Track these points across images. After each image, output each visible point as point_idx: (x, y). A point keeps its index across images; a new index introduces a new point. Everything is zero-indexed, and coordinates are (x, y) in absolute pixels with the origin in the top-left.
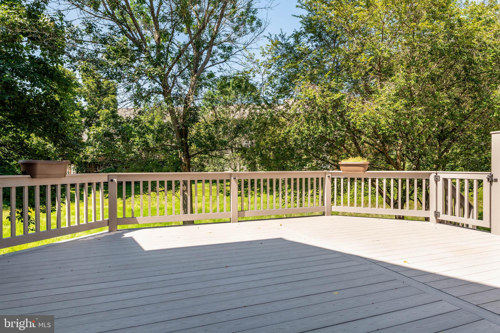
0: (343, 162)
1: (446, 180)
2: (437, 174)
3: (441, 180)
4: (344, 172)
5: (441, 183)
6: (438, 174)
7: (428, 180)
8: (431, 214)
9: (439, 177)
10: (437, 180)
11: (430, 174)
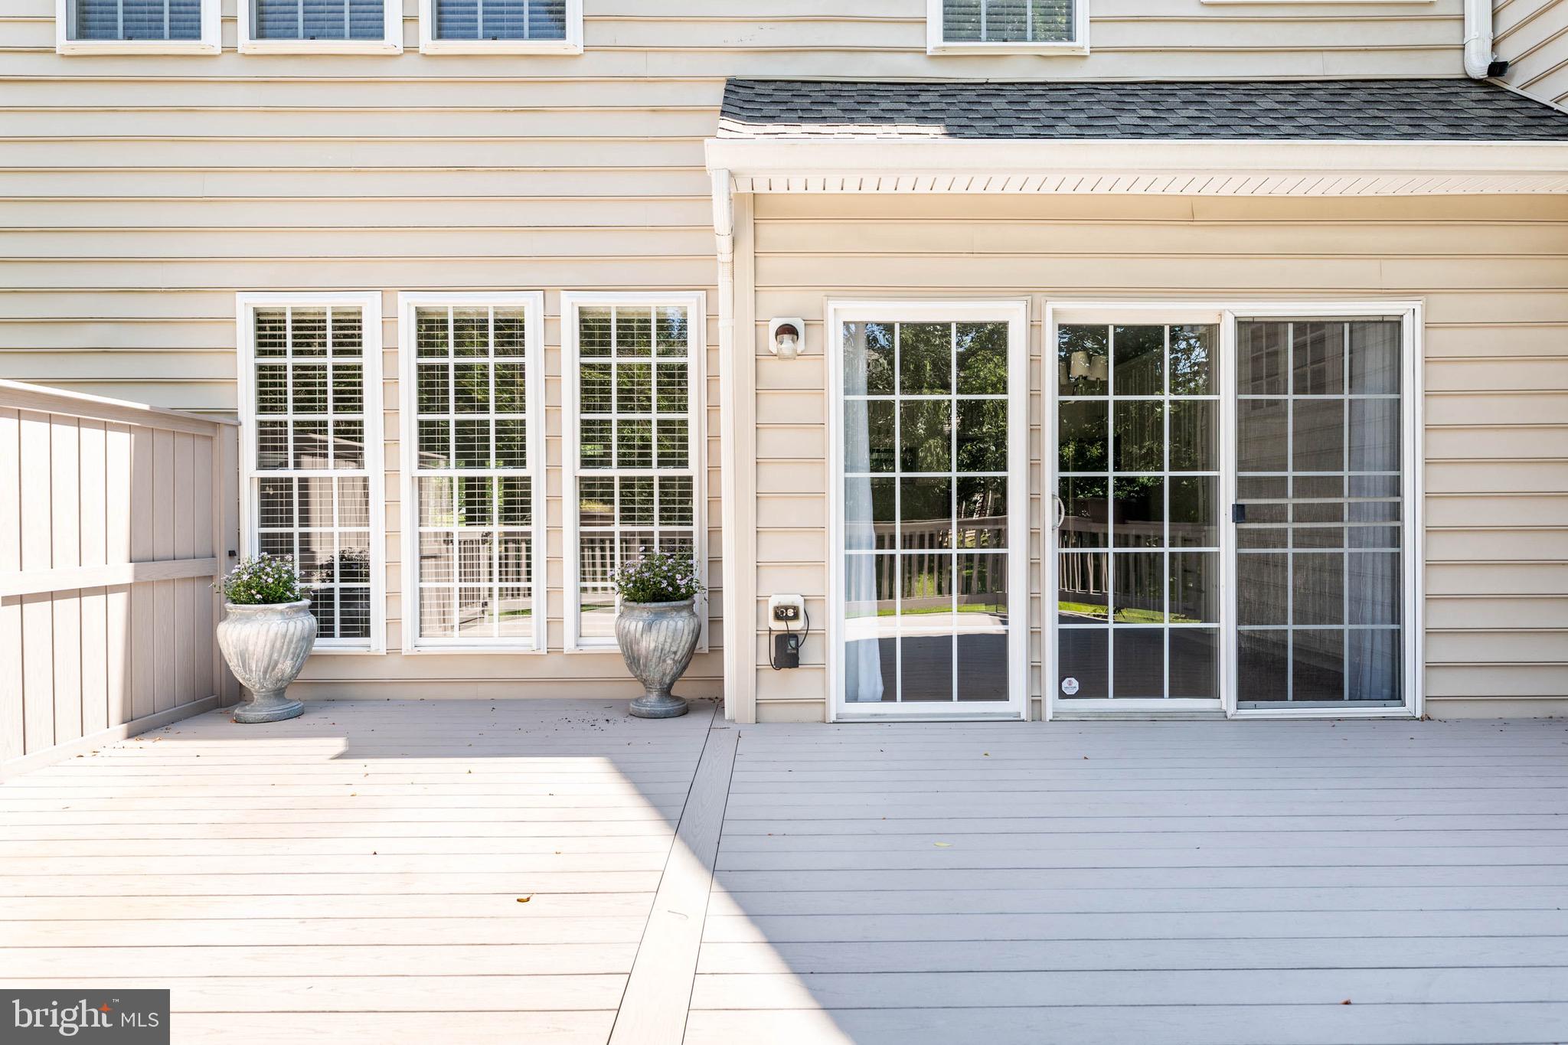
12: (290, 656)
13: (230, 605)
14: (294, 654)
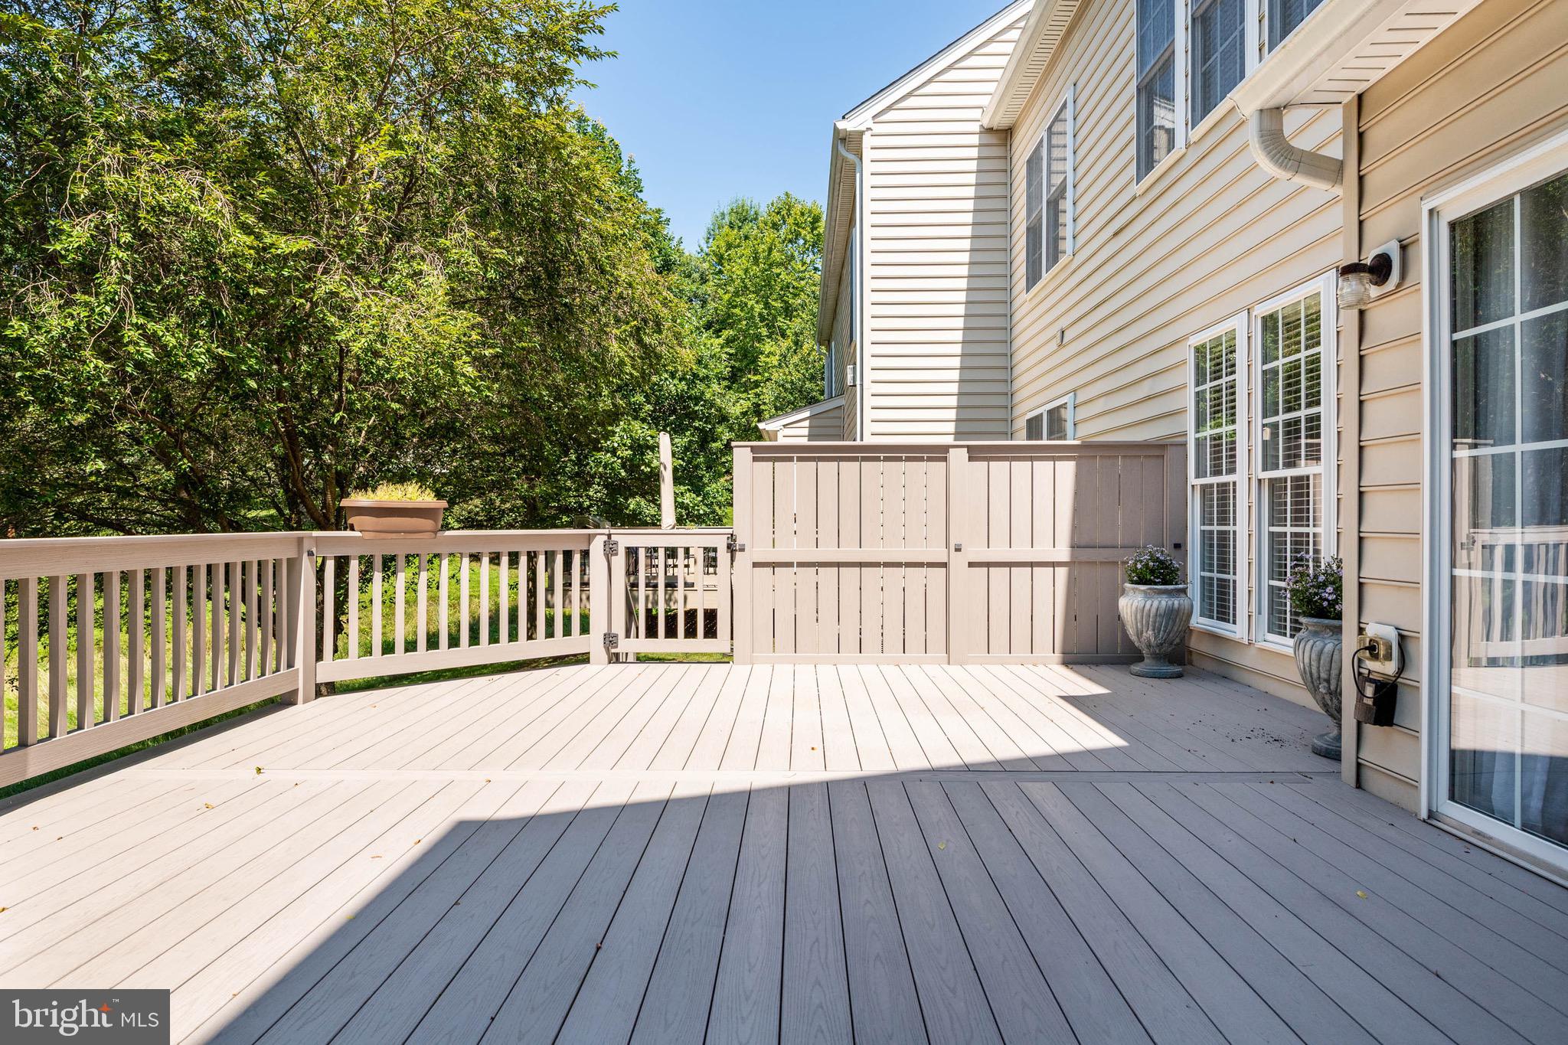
0: (358, 499)
1: (632, 552)
2: (609, 536)
3: (622, 552)
4: (368, 535)
5: (619, 562)
6: (614, 538)
7: (585, 554)
8: (593, 643)
9: (616, 543)
10: (610, 550)
11: (590, 538)
12: (1150, 628)
13: (1128, 585)
14: (1154, 627)
